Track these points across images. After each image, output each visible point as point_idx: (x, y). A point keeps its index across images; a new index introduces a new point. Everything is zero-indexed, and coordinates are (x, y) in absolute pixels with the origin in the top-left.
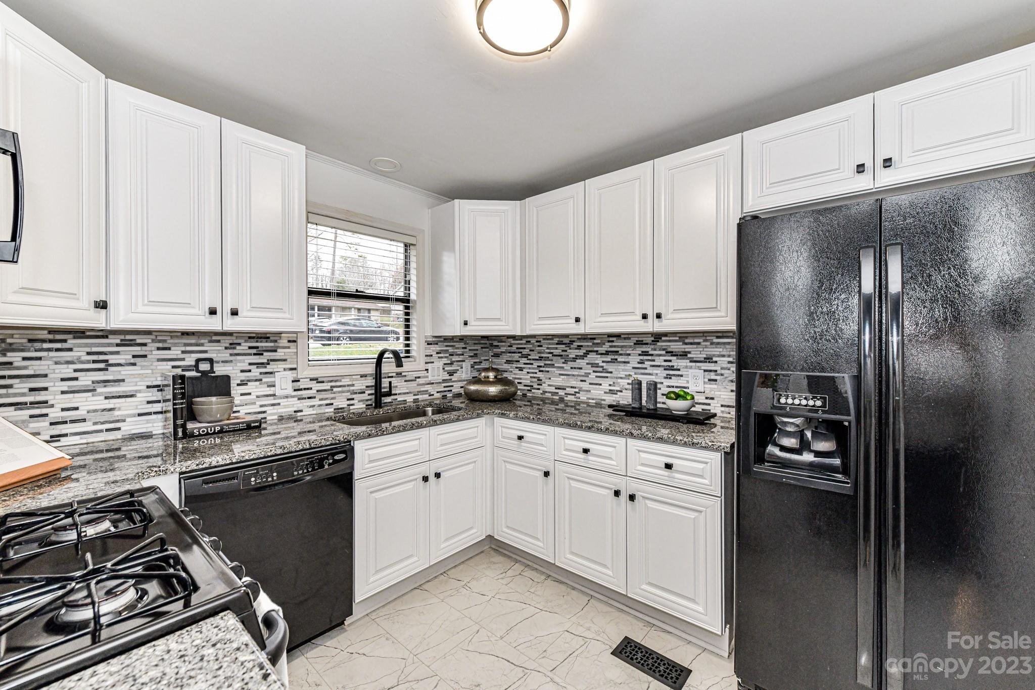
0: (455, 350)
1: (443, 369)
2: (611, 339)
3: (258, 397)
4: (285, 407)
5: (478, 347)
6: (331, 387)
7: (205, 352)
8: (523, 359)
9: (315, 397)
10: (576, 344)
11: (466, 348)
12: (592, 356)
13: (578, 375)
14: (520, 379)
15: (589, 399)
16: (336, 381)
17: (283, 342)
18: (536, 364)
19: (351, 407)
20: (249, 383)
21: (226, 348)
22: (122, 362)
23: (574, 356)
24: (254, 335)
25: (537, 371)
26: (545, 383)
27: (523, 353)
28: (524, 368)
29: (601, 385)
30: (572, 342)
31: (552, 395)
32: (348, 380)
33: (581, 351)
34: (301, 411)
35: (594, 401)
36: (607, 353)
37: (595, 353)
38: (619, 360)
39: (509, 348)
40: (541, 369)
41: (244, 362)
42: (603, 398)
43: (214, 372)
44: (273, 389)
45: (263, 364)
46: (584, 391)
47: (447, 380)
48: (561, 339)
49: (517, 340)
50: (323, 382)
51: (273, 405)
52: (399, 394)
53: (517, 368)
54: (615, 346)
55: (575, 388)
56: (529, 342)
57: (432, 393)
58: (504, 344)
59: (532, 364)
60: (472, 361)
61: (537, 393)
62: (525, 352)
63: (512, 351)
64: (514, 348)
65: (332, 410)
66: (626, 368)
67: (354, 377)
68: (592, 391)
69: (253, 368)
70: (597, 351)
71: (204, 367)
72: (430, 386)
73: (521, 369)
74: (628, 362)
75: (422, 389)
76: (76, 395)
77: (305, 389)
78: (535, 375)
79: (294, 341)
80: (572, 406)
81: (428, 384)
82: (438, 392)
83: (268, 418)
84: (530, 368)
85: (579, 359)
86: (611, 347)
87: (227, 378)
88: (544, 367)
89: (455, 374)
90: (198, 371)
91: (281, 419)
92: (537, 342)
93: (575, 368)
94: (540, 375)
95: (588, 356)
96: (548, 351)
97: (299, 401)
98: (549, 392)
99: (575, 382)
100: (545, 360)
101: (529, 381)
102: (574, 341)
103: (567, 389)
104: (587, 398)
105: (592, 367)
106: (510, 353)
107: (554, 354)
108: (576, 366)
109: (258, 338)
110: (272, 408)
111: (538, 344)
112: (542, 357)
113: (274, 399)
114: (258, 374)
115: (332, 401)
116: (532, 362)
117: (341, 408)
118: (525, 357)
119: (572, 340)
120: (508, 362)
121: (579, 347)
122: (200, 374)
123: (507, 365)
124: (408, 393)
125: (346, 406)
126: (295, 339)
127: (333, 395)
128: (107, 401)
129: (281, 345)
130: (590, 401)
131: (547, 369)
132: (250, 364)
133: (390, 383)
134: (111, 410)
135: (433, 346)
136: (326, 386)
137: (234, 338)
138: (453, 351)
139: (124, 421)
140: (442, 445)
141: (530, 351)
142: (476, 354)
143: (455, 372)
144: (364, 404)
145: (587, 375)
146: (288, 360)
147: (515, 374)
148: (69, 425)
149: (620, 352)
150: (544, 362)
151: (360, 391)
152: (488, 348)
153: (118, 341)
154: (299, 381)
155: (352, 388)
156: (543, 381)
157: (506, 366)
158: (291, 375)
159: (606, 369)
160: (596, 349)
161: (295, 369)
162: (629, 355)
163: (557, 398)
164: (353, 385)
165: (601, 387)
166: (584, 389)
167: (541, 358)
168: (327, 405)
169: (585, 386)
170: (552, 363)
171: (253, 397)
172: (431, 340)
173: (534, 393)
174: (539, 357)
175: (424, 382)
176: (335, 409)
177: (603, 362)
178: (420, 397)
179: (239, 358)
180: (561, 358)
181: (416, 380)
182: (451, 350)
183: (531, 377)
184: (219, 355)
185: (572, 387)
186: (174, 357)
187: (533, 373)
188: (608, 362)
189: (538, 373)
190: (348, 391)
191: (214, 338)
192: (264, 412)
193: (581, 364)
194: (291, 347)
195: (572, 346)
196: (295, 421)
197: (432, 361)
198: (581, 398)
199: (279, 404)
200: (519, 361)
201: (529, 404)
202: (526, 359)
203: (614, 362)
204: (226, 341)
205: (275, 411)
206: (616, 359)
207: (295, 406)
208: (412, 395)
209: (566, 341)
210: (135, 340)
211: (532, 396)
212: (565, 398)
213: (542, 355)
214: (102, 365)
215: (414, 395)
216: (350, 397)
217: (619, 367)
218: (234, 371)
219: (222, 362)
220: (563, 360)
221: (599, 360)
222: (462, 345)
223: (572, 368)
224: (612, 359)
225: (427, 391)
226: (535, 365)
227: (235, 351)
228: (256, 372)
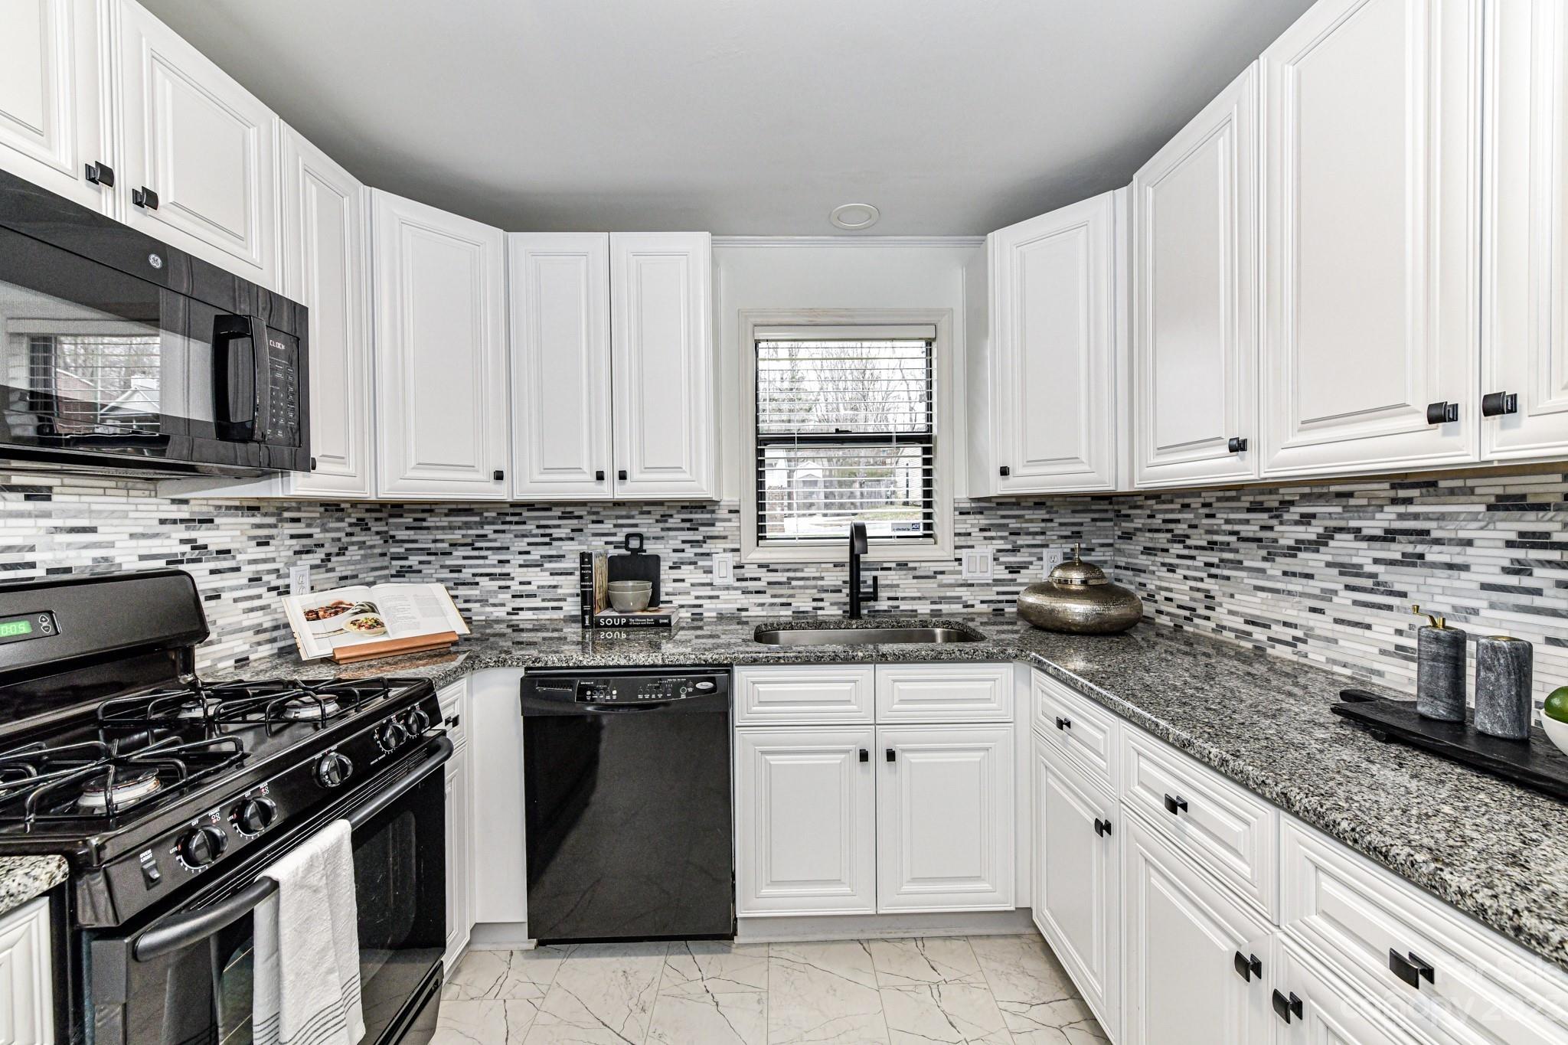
0: (1024, 525)
1: (995, 559)
2: (1402, 493)
3: (692, 585)
4: (726, 601)
5: (1085, 518)
6: (788, 578)
7: (636, 525)
8: (1176, 545)
9: (765, 592)
10: (1295, 512)
11: (1051, 520)
12: (1342, 543)
13: (1302, 595)
14: (1170, 590)
15: (1335, 662)
16: (795, 570)
17: (723, 513)
18: (1202, 558)
19: (820, 612)
20: (683, 567)
21: (657, 521)
22: (563, 536)
23: (1292, 543)
24: (688, 504)
25: (1204, 575)
26: (1220, 605)
27: (1176, 532)
28: (1177, 566)
29: (1368, 627)
30: (1286, 504)
31: (1237, 637)
32: (814, 570)
33: (1310, 529)
34: (746, 610)
35: (1348, 672)
36: (1390, 536)
37: (1351, 536)
38: (1429, 558)
39: (1149, 521)
40: (1214, 571)
41: (676, 539)
42: (1376, 666)
43: (645, 551)
44: (710, 575)
45: (698, 541)
46: (1319, 638)
47: (1004, 580)
48: (1259, 498)
49: (1164, 502)
50: (776, 571)
51: (711, 597)
52: (903, 599)
53: (1163, 564)
54: (1416, 516)
55: (1295, 626)
56: (1187, 506)
57: (969, 603)
58: (1139, 511)
59: (1193, 558)
60: (1067, 547)
61: (1205, 627)
62: (1181, 529)
63: (1154, 527)
64: (1157, 521)
65: (790, 613)
66: (1457, 584)
67: (823, 565)
68: (1341, 642)
69: (686, 546)
70: (1358, 530)
71: (634, 543)
72: (965, 589)
73: (1171, 569)
74: (1465, 568)
75: (949, 594)
76: (530, 569)
77: (752, 579)
78: (1199, 585)
79: (737, 511)
80: (1287, 675)
81: (962, 585)
82: (982, 602)
83: (706, 614)
84: (1188, 568)
85: (1306, 550)
86: (1401, 517)
87: (656, 559)
88: (1218, 567)
89: (1022, 571)
90: (627, 549)
91: (721, 618)
92: (1204, 505)
93: (1294, 574)
94: (1209, 584)
95: (1331, 543)
96: (1228, 527)
97: (743, 596)
98: (1231, 630)
99: (1295, 613)
100: (1222, 550)
101: (1187, 598)
102: (1292, 503)
103: (1274, 627)
104: (1329, 660)
105: (1341, 573)
106: (1150, 531)
107: (1243, 534)
108: (1298, 569)
109: (692, 507)
110: (709, 601)
111: (1206, 511)
112: (1215, 543)
113: (712, 590)
114: (692, 555)
115: (789, 600)
116: (1193, 552)
117: (803, 612)
118: (1180, 542)
119: (1287, 498)
120: (1148, 551)
121: (1306, 519)
122: (629, 553)
123: (1144, 557)
124: (920, 598)
125: (810, 609)
126: (737, 508)
127: (791, 592)
128: (552, 577)
129: (719, 516)
130: (1337, 669)
131: (1226, 573)
132: (684, 542)
133: (875, 579)
134: (555, 587)
135: (972, 517)
136: (781, 577)
137: (665, 508)
138: (1019, 525)
139: (565, 600)
140: (902, 701)
141: (1190, 526)
142: (1078, 533)
143: (1025, 566)
144: (839, 609)
145: (1328, 594)
146: (729, 537)
147: (1160, 578)
148: (524, 599)
149: (1435, 534)
150: (1219, 554)
151: (833, 588)
152: (1111, 520)
153: (560, 514)
154: (743, 567)
155: (820, 583)
156: (1217, 599)
157: (1143, 561)
158: (732, 559)
159: (1385, 584)
160: (1353, 524)
161: (737, 550)
162: (1469, 543)
163: (1250, 645)
164: (822, 578)
165: (1367, 633)
166: (1317, 632)
167: (1212, 546)
168: (782, 605)
169: (1322, 625)
170: (1238, 557)
171: (686, 584)
172: (968, 505)
173: (1197, 626)
174: (1209, 543)
175: (953, 582)
176: (793, 612)
177: (1376, 561)
178: (945, 608)
179: (671, 533)
180: (1259, 548)
181: (935, 578)
182: (1013, 524)
183: (1191, 588)
184: (650, 530)
185: (1285, 624)
186: (606, 531)
187: (1195, 579)
188: (1392, 563)
189: (1207, 580)
190: (815, 587)
191: (645, 509)
192: (700, 606)
193: (1311, 563)
194: (733, 520)
195: (1286, 516)
196: (738, 623)
197: (970, 543)
198: (1310, 655)
199: (718, 597)
200: (1167, 550)
201: (1187, 649)
202: (1181, 546)
203: (1414, 565)
204: (658, 511)
205: (713, 606)
206: (1421, 556)
207: (738, 601)
208: (929, 602)
209: (1272, 501)
210: (572, 512)
211: (1193, 634)
212: (1269, 651)
213: (1216, 538)
214: (547, 540)
215: (932, 603)
216: (818, 596)
217: (1430, 581)
218: (665, 551)
219: (654, 538)
220: (1264, 553)
221: (1364, 555)
222: (1042, 514)
223: (1285, 573)
224: (1404, 555)
225: (960, 598)
226: (1199, 562)
227: (668, 525)
228: (690, 552)
